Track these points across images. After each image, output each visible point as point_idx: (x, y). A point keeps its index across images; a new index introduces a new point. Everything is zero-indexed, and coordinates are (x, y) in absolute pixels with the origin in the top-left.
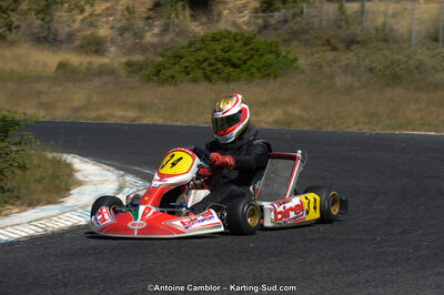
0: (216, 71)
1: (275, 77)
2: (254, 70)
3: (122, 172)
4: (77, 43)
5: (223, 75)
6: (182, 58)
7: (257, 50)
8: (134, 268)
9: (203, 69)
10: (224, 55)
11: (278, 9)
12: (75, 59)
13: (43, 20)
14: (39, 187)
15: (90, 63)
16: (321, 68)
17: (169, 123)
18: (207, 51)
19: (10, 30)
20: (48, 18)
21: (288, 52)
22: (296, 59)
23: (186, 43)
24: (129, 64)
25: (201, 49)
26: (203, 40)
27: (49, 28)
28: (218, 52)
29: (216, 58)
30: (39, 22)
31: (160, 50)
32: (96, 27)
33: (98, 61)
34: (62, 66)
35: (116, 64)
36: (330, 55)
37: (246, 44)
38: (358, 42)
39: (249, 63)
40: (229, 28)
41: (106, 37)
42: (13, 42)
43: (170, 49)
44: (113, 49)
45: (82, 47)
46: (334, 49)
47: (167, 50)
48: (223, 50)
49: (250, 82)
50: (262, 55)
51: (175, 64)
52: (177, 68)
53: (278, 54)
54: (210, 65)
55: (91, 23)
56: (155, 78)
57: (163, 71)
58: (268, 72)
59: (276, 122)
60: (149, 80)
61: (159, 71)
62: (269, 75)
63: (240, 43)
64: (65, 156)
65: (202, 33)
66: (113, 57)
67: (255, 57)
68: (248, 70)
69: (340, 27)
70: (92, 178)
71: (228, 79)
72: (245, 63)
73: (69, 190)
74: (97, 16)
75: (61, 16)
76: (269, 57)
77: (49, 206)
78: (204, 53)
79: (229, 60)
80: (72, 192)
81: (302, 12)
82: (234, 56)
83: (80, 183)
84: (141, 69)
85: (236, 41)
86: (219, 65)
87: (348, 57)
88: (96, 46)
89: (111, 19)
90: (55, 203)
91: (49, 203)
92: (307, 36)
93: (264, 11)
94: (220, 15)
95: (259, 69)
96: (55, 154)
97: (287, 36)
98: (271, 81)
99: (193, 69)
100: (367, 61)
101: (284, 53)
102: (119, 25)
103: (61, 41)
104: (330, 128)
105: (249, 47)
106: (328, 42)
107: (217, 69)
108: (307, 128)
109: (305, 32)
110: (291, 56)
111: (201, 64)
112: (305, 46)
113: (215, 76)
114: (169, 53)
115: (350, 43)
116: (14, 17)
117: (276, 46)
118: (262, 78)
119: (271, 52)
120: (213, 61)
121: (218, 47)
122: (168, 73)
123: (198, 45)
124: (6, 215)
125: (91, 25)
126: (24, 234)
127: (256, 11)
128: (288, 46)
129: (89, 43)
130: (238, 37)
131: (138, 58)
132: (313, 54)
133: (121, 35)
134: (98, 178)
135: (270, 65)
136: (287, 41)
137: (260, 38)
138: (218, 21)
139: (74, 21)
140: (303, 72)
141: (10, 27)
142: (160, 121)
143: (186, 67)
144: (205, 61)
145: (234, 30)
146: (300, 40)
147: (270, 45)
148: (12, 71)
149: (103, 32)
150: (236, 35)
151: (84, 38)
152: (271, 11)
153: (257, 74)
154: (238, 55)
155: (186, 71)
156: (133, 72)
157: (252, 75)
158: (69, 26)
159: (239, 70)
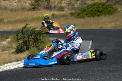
0: (95, 14)
1: (112, 14)
2: (106, 13)
4: (57, 8)
5: (97, 15)
6: (85, 10)
7: (106, 7)
8: (75, 69)
9: (91, 13)
10: (97, 9)
12: (56, 13)
13: (48, 3)
15: (60, 14)
17: (82, 29)
18: (92, 8)
19: (39, 6)
21: (115, 7)
22: (117, 9)
23: (86, 7)
24: (71, 13)
25: (91, 8)
26: (91, 5)
27: (49, 5)
28: (95, 8)
29: (95, 10)
30: (46, 3)
31: (79, 9)
32: (62, 4)
33: (62, 13)
34: (53, 15)
35: (67, 13)
37: (103, 6)
39: (104, 11)
40: (98, 2)
41: (64, 6)
42: (40, 9)
43: (82, 8)
44: (66, 9)
45: (58, 9)
47: (81, 9)
48: (97, 8)
49: (105, 16)
50: (108, 8)
52: (84, 13)
53: (112, 8)
54: (93, 12)
55: (60, 3)
56: (78, 17)
57: (80, 15)
58: (110, 13)
59: (113, 27)
60: (76, 17)
61: (79, 14)
62: (110, 14)
63: (101, 5)
65: (91, 3)
66: (67, 12)
67: (106, 9)
68: (104, 13)
71: (98, 16)
72: (103, 11)
75: (52, 1)
78: (91, 9)
82: (100, 9)
84: (74, 14)
85: (100, 5)
86: (96, 12)
88: (62, 9)
89: (65, 1)
92: (121, 2)
95: (107, 12)
97: (115, 3)
98: (111, 16)
99: (89, 13)
101: (114, 7)
102: (67, 3)
103: (52, 8)
105: (104, 6)
107: (95, 13)
108: (121, 28)
110: (116, 8)
111: (91, 12)
112: (120, 5)
113: (95, 15)
114: (82, 10)
116: (40, 2)
117: (112, 6)
118: (108, 15)
119: (111, 7)
120: (94, 11)
121: (95, 7)
122: (82, 15)
123: (90, 6)
128: (115, 5)
129: (60, 8)
130: (101, 4)
131: (73, 11)
133: (68, 5)
135: (110, 11)
136: (115, 4)
137: (106, 4)
139: (56, 2)
140: (120, 12)
141: (39, 5)
142: (80, 28)
143: (87, 13)
144: (92, 11)
145: (99, 2)
146: (118, 4)
147: (110, 5)
148: (40, 17)
150: (100, 3)
151: (59, 7)
153: (107, 14)
154: (101, 9)
155: (87, 14)
156: (72, 15)
157: (105, 14)
158: (54, 4)
159: (101, 13)
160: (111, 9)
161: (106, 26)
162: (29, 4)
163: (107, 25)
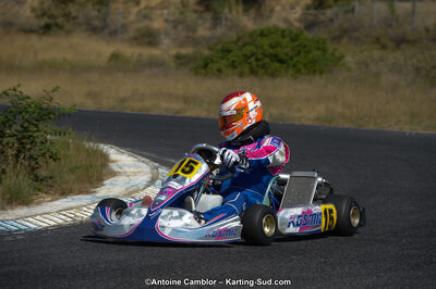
0: (264, 66)
1: (321, 73)
2: (300, 66)
3: (156, 164)
4: (131, 35)
5: (270, 71)
6: (229, 51)
7: (305, 47)
9: (250, 63)
11: (330, 7)
13: (99, 11)
14: (72, 177)
15: (140, 55)
16: (367, 65)
18: (257, 47)
19: (68, 20)
20: (104, 10)
21: (335, 50)
22: (342, 57)
24: (178, 57)
25: (249, 44)
26: (251, 35)
27: (105, 20)
28: (266, 47)
29: (263, 54)
30: (95, 13)
32: (150, 19)
34: (115, 57)
35: (166, 57)
36: (377, 53)
37: (293, 40)
38: (408, 42)
39: (295, 60)
41: (159, 30)
42: (69, 32)
44: (166, 41)
45: (136, 39)
46: (384, 47)
47: (216, 44)
48: (271, 46)
49: (296, 78)
50: (308, 52)
51: (222, 58)
52: (225, 62)
53: (324, 51)
54: (258, 60)
55: (146, 16)
56: (203, 71)
57: (210, 65)
59: (318, 119)
60: (197, 73)
61: (207, 64)
62: (315, 71)
63: (288, 39)
64: (102, 146)
66: (166, 49)
67: (302, 54)
68: (294, 66)
69: (390, 26)
70: (127, 169)
71: (273, 75)
72: (291, 58)
73: (102, 180)
74: (152, 8)
75: (117, 8)
76: (316, 53)
77: (81, 196)
78: (252, 48)
79: (276, 56)
80: (105, 182)
81: (353, 10)
82: (281, 52)
83: (114, 174)
84: (189, 61)
85: (284, 36)
86: (266, 60)
87: (395, 56)
88: (149, 38)
89: (165, 12)
90: (87, 193)
91: (81, 192)
92: (357, 34)
93: (316, 8)
94: (272, 10)
95: (305, 65)
96: (92, 144)
97: (337, 33)
99: (240, 64)
100: (415, 60)
101: (331, 50)
102: (171, 18)
104: (371, 127)
105: (296, 43)
106: (378, 40)
108: (347, 126)
109: (356, 30)
110: (338, 54)
111: (249, 58)
112: (356, 44)
113: (261, 71)
114: (219, 47)
115: (400, 42)
116: (73, 9)
117: (324, 43)
118: (309, 73)
119: (318, 49)
120: (260, 56)
122: (216, 66)
123: (246, 39)
124: (39, 203)
125: (146, 17)
126: (53, 223)
127: (308, 8)
128: (336, 44)
129: (143, 35)
130: (286, 33)
131: (187, 51)
132: (361, 52)
133: (175, 27)
134: (132, 170)
135: (316, 61)
136: (337, 39)
137: (308, 35)
138: (269, 17)
139: (130, 13)
140: (349, 69)
141: (67, 16)
142: (203, 114)
143: (234, 62)
144: (253, 55)
145: (282, 26)
146: (350, 38)
147: (318, 42)
149: (157, 24)
150: (283, 31)
152: (323, 8)
153: (303, 70)
154: (285, 50)
155: (233, 65)
156: (181, 64)
157: (299, 71)
158: (124, 18)
159: (284, 66)
160: (319, 53)
161: (296, 115)
162: (33, 10)
163: (299, 110)
